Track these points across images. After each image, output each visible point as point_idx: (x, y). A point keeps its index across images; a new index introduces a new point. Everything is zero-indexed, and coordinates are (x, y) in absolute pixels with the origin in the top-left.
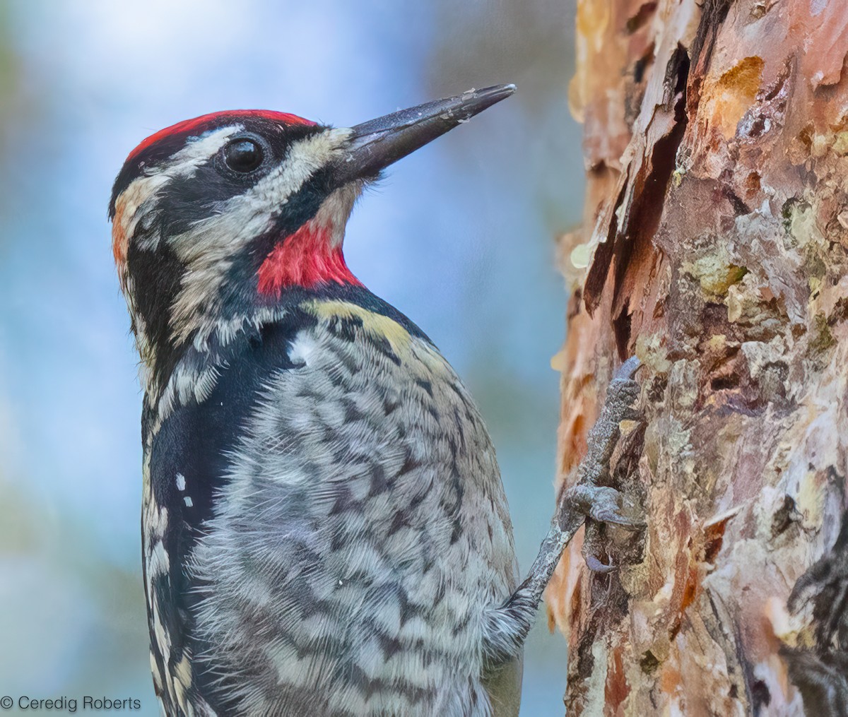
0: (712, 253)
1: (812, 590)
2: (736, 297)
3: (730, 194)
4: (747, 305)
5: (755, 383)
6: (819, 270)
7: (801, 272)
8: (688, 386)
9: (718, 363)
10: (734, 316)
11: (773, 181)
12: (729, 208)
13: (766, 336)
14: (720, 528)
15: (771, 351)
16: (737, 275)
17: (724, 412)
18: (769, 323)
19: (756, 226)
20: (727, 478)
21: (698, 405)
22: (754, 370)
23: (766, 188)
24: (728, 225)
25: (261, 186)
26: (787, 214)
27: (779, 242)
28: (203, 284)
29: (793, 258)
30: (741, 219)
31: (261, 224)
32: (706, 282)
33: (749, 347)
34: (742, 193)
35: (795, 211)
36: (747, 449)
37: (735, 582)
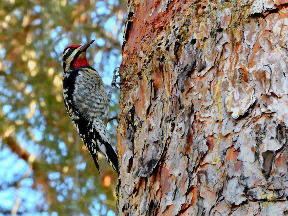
0: (124, 73)
1: (130, 113)
2: (126, 78)
3: (125, 66)
4: (127, 78)
5: (129, 87)
6: (134, 74)
7: (132, 74)
8: (123, 88)
9: (126, 85)
10: (126, 80)
11: (129, 64)
12: (125, 67)
13: (130, 81)
14: (125, 104)
15: (131, 83)
16: (126, 75)
17: (126, 90)
18: (130, 80)
19: (128, 70)
20: (126, 98)
21: (124, 90)
22: (129, 85)
23: (128, 65)
24: (125, 70)
25: (72, 54)
26: (130, 68)
27: (130, 71)
28: (68, 66)
29: (131, 73)
30: (126, 69)
31: (72, 59)
32: (124, 76)
33: (128, 83)
34: (126, 66)
35: (131, 68)
36: (128, 95)
37: (126, 111)
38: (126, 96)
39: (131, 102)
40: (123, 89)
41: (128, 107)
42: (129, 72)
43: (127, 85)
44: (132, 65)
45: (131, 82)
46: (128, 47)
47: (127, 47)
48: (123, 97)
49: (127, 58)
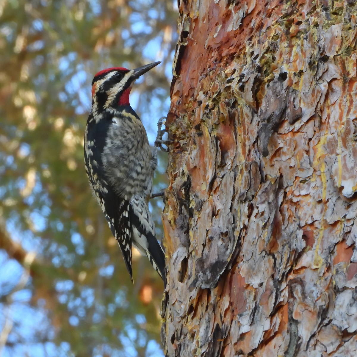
38: (177, 162)
39: (185, 171)
40: (172, 151)
41: (180, 180)
42: (182, 124)
43: (178, 145)
44: (186, 114)
45: (185, 140)
46: (180, 85)
47: (178, 85)
48: (172, 164)
49: (178, 102)
